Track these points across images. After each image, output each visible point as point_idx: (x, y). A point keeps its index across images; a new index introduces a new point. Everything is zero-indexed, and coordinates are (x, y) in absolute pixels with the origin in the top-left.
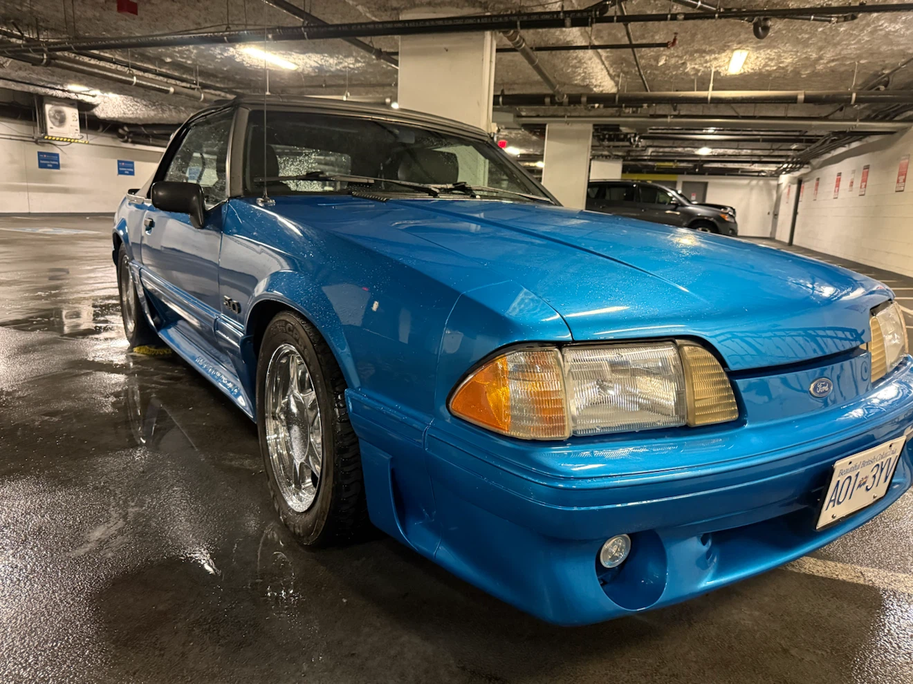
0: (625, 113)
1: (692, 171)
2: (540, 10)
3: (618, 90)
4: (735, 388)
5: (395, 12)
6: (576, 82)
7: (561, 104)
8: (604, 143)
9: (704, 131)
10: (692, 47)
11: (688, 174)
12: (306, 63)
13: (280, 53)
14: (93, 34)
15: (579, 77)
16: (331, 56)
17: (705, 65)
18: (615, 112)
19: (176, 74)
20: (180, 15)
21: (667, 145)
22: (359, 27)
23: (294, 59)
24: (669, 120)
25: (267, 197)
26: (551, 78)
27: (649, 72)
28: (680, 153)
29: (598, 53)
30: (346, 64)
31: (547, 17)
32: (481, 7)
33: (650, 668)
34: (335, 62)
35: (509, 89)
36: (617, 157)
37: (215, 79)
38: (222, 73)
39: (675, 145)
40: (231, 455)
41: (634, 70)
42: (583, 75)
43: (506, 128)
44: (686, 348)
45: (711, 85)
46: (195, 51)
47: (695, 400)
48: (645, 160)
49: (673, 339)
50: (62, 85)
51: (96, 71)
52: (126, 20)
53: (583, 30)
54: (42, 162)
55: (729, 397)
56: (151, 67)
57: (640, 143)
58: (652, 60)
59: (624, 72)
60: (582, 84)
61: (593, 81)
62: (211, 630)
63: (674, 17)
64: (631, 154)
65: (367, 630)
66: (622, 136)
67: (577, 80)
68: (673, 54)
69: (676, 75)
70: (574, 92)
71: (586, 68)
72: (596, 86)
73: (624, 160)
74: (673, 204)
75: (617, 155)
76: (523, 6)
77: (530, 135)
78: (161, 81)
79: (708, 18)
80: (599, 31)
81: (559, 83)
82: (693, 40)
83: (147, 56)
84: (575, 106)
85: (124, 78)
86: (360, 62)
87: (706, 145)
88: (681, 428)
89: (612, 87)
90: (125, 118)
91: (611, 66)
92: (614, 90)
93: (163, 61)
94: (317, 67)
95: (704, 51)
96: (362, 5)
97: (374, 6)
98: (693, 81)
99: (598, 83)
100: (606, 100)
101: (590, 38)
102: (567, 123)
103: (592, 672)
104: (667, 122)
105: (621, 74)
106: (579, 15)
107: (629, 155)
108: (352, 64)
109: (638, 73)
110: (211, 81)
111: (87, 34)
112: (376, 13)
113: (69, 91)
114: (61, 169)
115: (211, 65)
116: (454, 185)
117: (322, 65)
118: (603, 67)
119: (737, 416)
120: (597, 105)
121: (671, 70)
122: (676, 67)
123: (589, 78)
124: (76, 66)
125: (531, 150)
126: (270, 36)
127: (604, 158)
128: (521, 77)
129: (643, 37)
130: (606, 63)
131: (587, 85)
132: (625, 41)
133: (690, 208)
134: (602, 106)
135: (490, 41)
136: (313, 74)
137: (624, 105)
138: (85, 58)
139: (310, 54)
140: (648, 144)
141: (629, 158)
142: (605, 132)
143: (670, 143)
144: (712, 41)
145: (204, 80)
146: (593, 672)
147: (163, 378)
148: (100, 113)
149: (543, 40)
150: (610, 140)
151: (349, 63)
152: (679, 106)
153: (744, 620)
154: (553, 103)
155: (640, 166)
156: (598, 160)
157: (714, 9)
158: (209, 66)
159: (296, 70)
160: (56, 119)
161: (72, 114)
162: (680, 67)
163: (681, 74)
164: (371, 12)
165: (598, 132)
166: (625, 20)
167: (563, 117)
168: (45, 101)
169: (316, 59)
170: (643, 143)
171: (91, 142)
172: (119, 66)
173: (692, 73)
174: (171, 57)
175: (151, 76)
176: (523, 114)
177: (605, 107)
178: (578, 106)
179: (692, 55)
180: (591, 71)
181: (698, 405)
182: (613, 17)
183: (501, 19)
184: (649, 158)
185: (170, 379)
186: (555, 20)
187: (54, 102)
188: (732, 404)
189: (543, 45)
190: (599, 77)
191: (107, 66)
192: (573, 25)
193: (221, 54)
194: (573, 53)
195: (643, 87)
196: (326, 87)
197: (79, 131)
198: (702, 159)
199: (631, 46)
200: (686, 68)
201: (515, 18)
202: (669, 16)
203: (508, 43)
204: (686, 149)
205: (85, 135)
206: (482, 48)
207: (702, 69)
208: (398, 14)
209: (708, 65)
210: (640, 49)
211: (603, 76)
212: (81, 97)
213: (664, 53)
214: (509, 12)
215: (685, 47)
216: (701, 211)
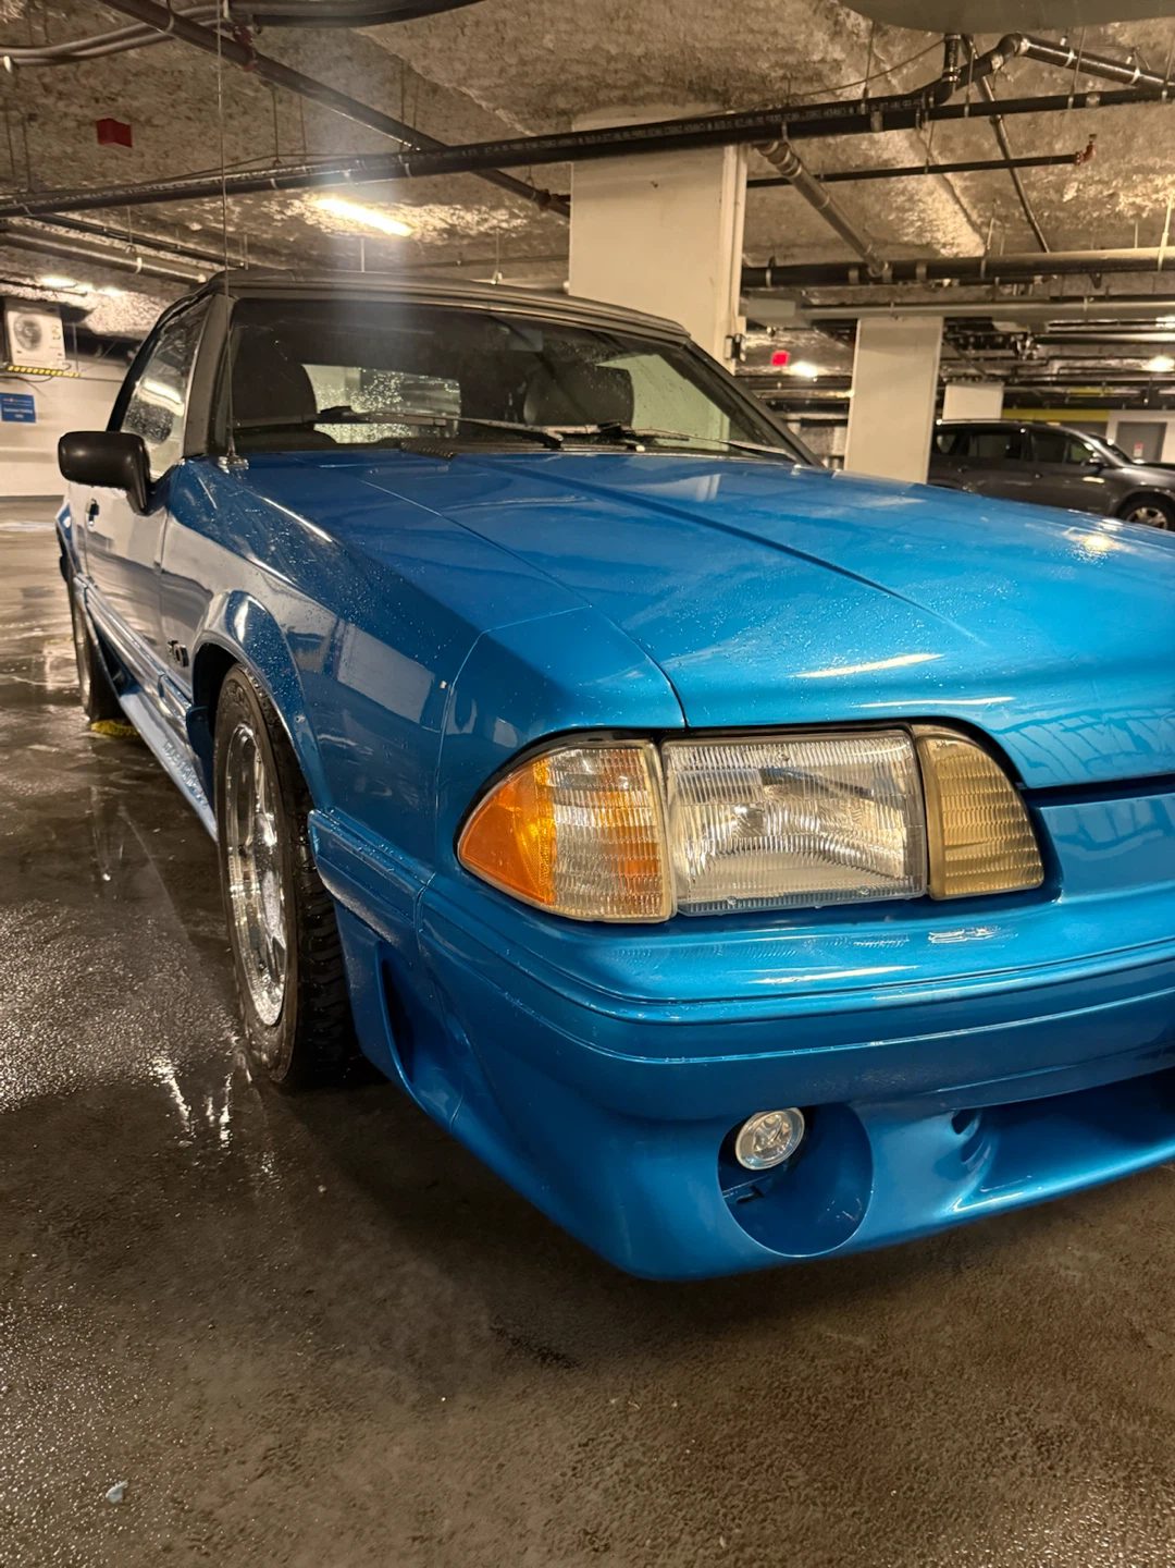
0: (1002, 295)
1: (1137, 403)
2: (826, 99)
3: (987, 252)
4: (1037, 823)
5: (565, 118)
6: (906, 239)
7: (878, 281)
8: (967, 352)
9: (1158, 326)
10: (1129, 162)
11: (1128, 408)
12: (426, 224)
13: (380, 207)
14: (67, 185)
15: (912, 230)
16: (468, 209)
17: (1154, 197)
18: (983, 293)
19: (212, 251)
20: (203, 143)
21: (1089, 355)
22: (497, 149)
23: (405, 215)
24: (1085, 305)
25: (234, 455)
26: (856, 232)
27: (1046, 214)
28: (1113, 369)
29: (947, 180)
30: (495, 222)
31: (837, 112)
32: (717, 100)
33: (858, 1354)
34: (476, 218)
35: (785, 257)
36: (994, 379)
37: (277, 258)
38: (287, 247)
39: (1106, 354)
40: (202, 914)
41: (1018, 212)
42: (919, 223)
43: (786, 329)
44: (932, 745)
45: (1166, 235)
46: (238, 209)
47: (945, 848)
48: (1046, 384)
49: (906, 725)
50: (32, 278)
51: (74, 249)
52: (117, 158)
53: (914, 138)
54: (7, 410)
55: (1024, 841)
56: (169, 240)
57: (1034, 352)
58: (1052, 192)
59: (999, 218)
60: (917, 242)
61: (939, 235)
62: (76, 1232)
63: (1080, 102)
64: (1021, 372)
65: (346, 1246)
66: (1000, 340)
67: (907, 235)
68: (1092, 177)
69: (1099, 219)
70: (903, 259)
71: (923, 211)
72: (944, 246)
73: (1007, 384)
74: (1094, 464)
75: (993, 375)
76: (796, 95)
77: (832, 340)
78: (187, 265)
79: (1146, 99)
80: (946, 138)
81: (875, 242)
82: (1128, 148)
83: (160, 221)
84: (905, 283)
85: (121, 260)
86: (518, 217)
87: (1162, 353)
88: (914, 901)
89: (977, 246)
90: (136, 333)
91: (975, 207)
92: (980, 252)
93: (187, 228)
94: (445, 230)
95: (1152, 170)
96: (503, 108)
97: (525, 110)
98: (1132, 228)
99: (948, 239)
100: (964, 270)
101: (928, 151)
102: (895, 316)
103: (741, 1355)
104: (1081, 310)
105: (993, 221)
106: (896, 105)
107: (1016, 375)
108: (505, 221)
109: (1024, 218)
110: (272, 262)
111: (58, 186)
112: (531, 122)
113: (42, 288)
114: (37, 420)
115: (266, 232)
116: (600, 426)
117: (453, 226)
118: (957, 207)
119: (1041, 879)
120: (947, 281)
121: (1089, 208)
122: (1098, 203)
123: (931, 231)
124: (40, 242)
125: (838, 368)
126: (347, 173)
127: (970, 381)
128: (803, 232)
129: (1031, 145)
130: (964, 201)
131: (928, 244)
132: (998, 155)
133: (1127, 471)
134: (956, 282)
135: (734, 165)
136: (440, 243)
137: (997, 279)
138: (60, 228)
139: (431, 206)
140: (1051, 353)
141: (1016, 380)
142: (969, 333)
143: (1094, 350)
144: (1167, 149)
145: (259, 259)
146: (744, 1356)
147: (126, 777)
148: (97, 325)
149: (838, 160)
150: (978, 346)
151: (500, 218)
152: (1106, 279)
153: (1067, 1268)
154: (864, 279)
155: (1038, 394)
156: (958, 384)
157: (1161, 81)
158: (265, 236)
159: (409, 237)
160: (25, 336)
161: (51, 327)
162: (1107, 203)
163: (1108, 216)
164: (523, 121)
165: (955, 333)
166: (992, 110)
167: (888, 305)
168: (8, 306)
169: (442, 215)
170: (1041, 350)
171: (83, 375)
172: (116, 241)
173: (1131, 213)
174: (200, 221)
175: (170, 256)
176: (815, 301)
177: (962, 284)
178: (910, 285)
179: (1127, 178)
180: (934, 216)
181: (949, 857)
182: (962, 106)
183: (750, 122)
184: (1054, 379)
185: (137, 779)
186: (852, 119)
187: (22, 308)
188: (1030, 856)
189: (839, 169)
190: (950, 229)
191: (97, 242)
192: (886, 127)
193: (281, 212)
194: (898, 183)
195: (1037, 245)
196: (463, 264)
197: (63, 356)
198: (1155, 379)
199: (1009, 164)
200: (1118, 204)
201: (776, 119)
202: (1071, 100)
203: (771, 169)
204: (1126, 361)
205: (73, 363)
206: (718, 177)
207: (1150, 205)
208: (570, 123)
209: (1161, 196)
210: (1026, 169)
211: (957, 225)
212: (63, 298)
213: (1074, 176)
214: (770, 107)
215: (1114, 161)
216: (1146, 477)
